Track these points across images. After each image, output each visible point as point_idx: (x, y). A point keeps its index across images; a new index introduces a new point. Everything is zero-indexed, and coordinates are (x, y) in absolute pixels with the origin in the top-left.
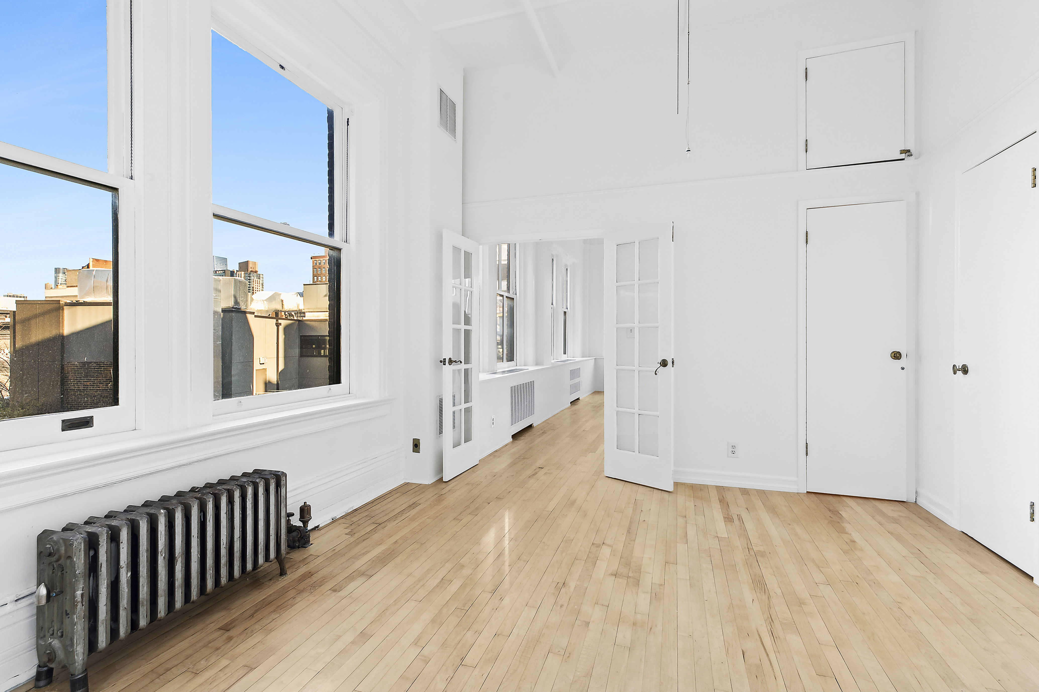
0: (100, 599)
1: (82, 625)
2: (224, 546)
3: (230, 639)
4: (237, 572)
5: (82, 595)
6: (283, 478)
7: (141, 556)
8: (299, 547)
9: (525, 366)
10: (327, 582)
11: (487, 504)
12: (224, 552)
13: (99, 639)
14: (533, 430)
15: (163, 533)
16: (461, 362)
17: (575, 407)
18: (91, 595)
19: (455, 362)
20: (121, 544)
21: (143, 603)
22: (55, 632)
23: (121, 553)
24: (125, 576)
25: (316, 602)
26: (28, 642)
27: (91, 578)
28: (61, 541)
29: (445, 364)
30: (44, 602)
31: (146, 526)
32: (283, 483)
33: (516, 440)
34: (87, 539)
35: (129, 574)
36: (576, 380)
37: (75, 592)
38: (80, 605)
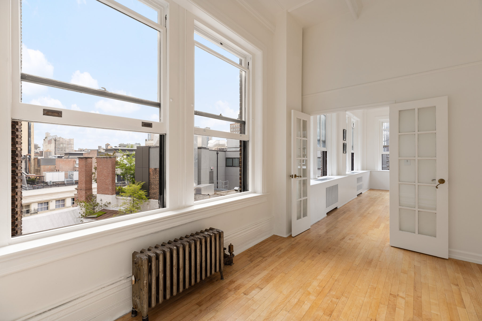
0: (152, 285)
1: (146, 296)
2: (198, 264)
3: (201, 311)
4: (203, 277)
5: (146, 283)
6: (222, 234)
7: (167, 267)
8: (228, 265)
9: (332, 175)
10: (241, 288)
11: (318, 254)
12: (198, 267)
13: (152, 302)
14: (338, 210)
15: (175, 257)
16: (301, 177)
17: (359, 198)
18: (149, 282)
19: (298, 176)
20: (160, 262)
21: (168, 288)
22: (138, 296)
23: (160, 265)
24: (161, 276)
25: (237, 299)
26: (129, 296)
27: (150, 275)
28: (139, 258)
29: (292, 178)
30: (134, 283)
31: (169, 254)
32: (222, 236)
33: (329, 216)
34: (148, 259)
35: (163, 275)
36: (361, 183)
37: (144, 282)
38: (145, 287)
